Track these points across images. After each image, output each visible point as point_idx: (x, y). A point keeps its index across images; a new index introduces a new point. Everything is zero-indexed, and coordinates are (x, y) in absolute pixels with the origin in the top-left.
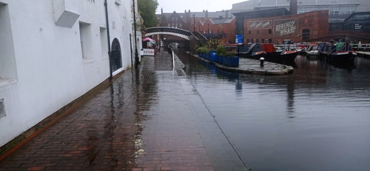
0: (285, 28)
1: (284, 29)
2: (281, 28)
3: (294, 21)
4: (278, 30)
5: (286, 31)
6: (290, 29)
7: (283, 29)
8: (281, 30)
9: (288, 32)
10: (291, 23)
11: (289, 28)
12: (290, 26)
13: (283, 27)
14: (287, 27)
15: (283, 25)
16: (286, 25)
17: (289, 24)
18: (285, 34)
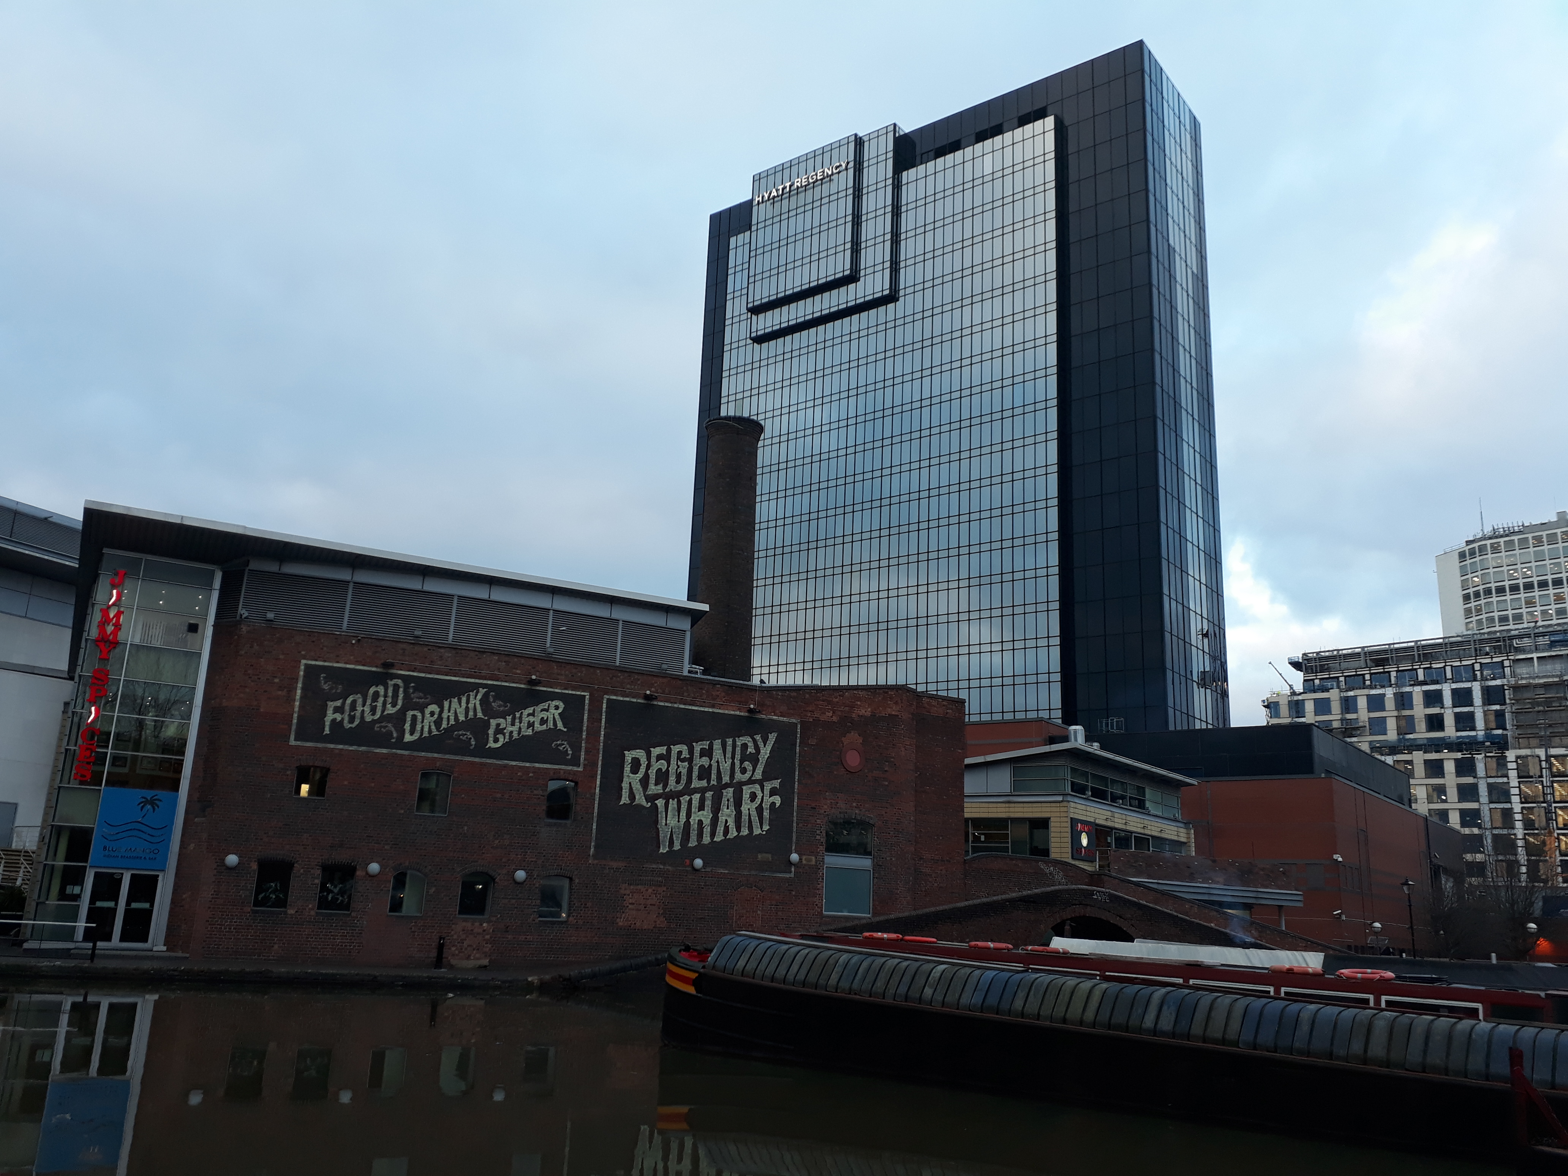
0: (702, 791)
1: (688, 790)
2: (662, 777)
3: (772, 737)
4: (640, 800)
5: (706, 816)
6: (738, 804)
7: (677, 795)
9: (720, 829)
10: (745, 746)
11: (729, 793)
12: (738, 776)
13: (684, 771)
14: (714, 782)
15: (685, 754)
16: (705, 761)
17: (729, 755)
18: (693, 843)
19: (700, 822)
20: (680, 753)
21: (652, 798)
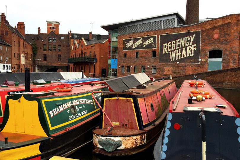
0: (178, 49)
1: (176, 49)
2: (170, 48)
3: (194, 35)
4: (167, 52)
5: (179, 54)
6: (186, 50)
7: (173, 51)
8: (172, 51)
9: (183, 56)
10: (188, 39)
11: (184, 49)
12: (186, 45)
13: (175, 46)
14: (181, 47)
15: (175, 43)
16: (179, 43)
17: (184, 41)
18: (177, 59)
19: (178, 55)
20: (174, 43)
21: (169, 52)
